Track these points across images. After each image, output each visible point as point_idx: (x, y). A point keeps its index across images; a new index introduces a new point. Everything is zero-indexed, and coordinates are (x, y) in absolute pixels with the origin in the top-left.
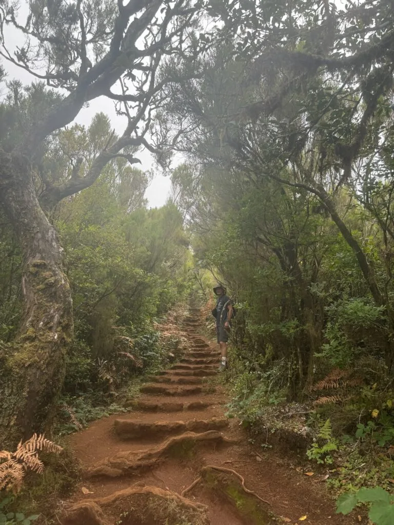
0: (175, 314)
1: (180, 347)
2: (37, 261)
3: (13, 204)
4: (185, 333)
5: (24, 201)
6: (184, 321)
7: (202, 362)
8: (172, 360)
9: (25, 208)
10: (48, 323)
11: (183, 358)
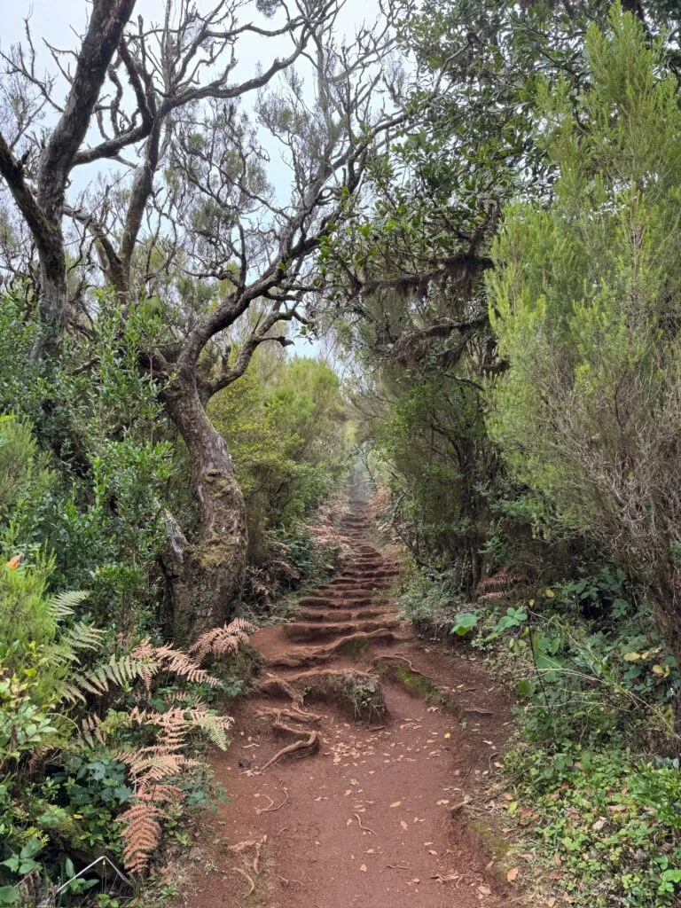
0: (329, 511)
1: (341, 556)
2: (211, 469)
3: (183, 415)
4: (346, 538)
5: (192, 412)
6: (343, 520)
7: (371, 576)
8: (331, 573)
9: (194, 419)
10: (229, 528)
11: (345, 571)
